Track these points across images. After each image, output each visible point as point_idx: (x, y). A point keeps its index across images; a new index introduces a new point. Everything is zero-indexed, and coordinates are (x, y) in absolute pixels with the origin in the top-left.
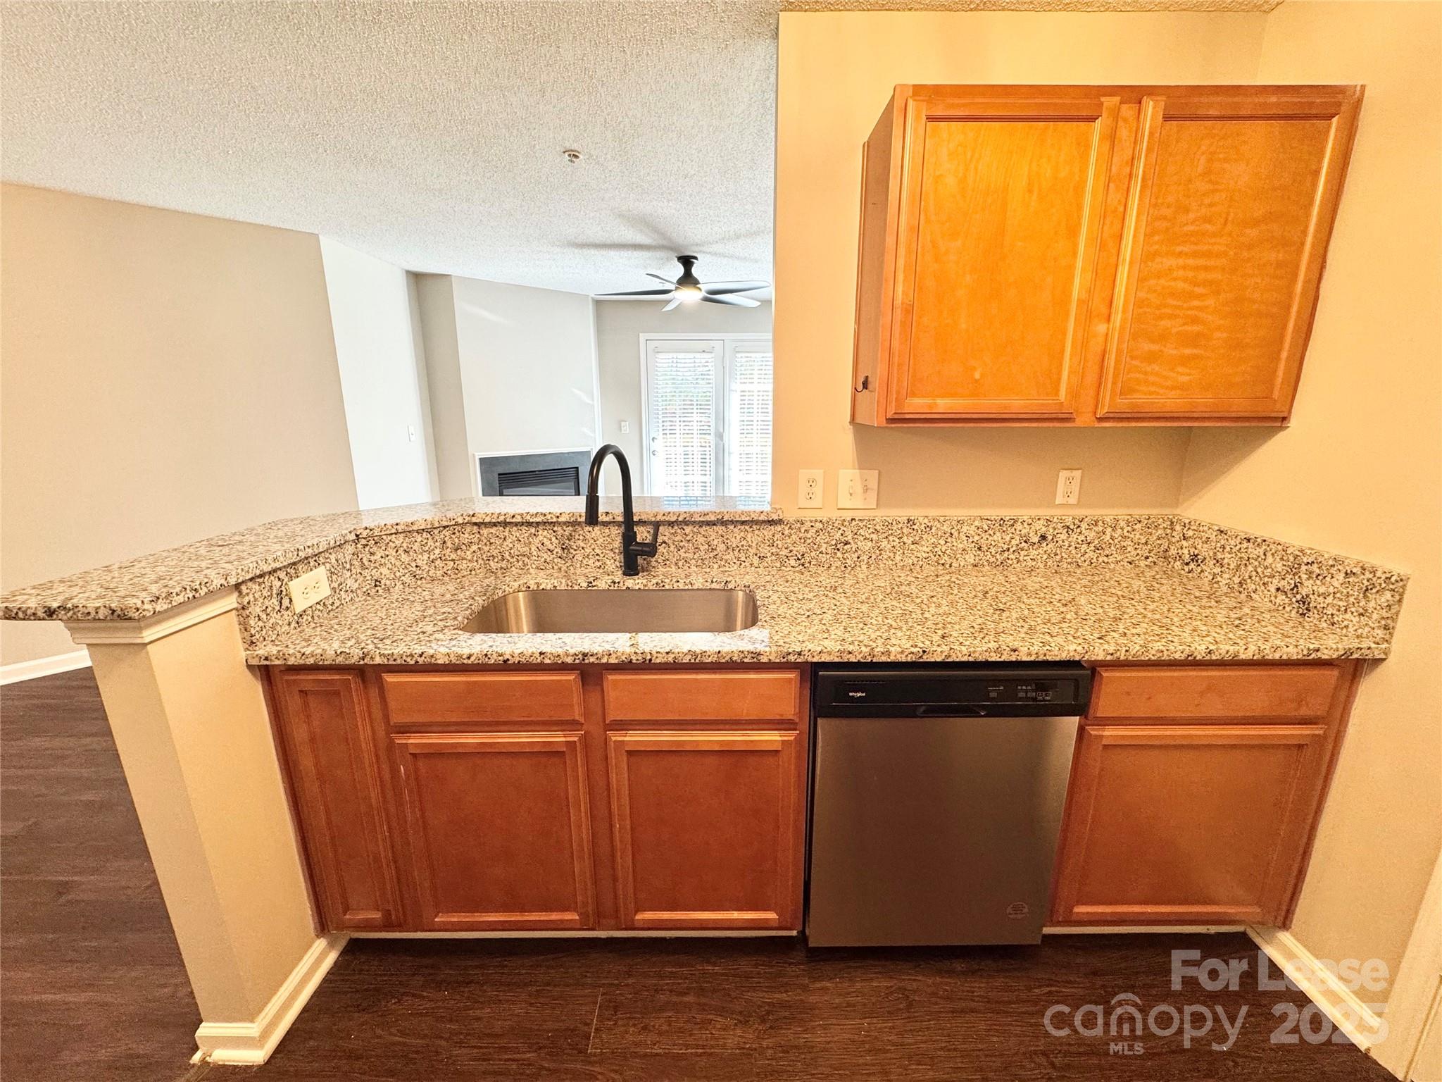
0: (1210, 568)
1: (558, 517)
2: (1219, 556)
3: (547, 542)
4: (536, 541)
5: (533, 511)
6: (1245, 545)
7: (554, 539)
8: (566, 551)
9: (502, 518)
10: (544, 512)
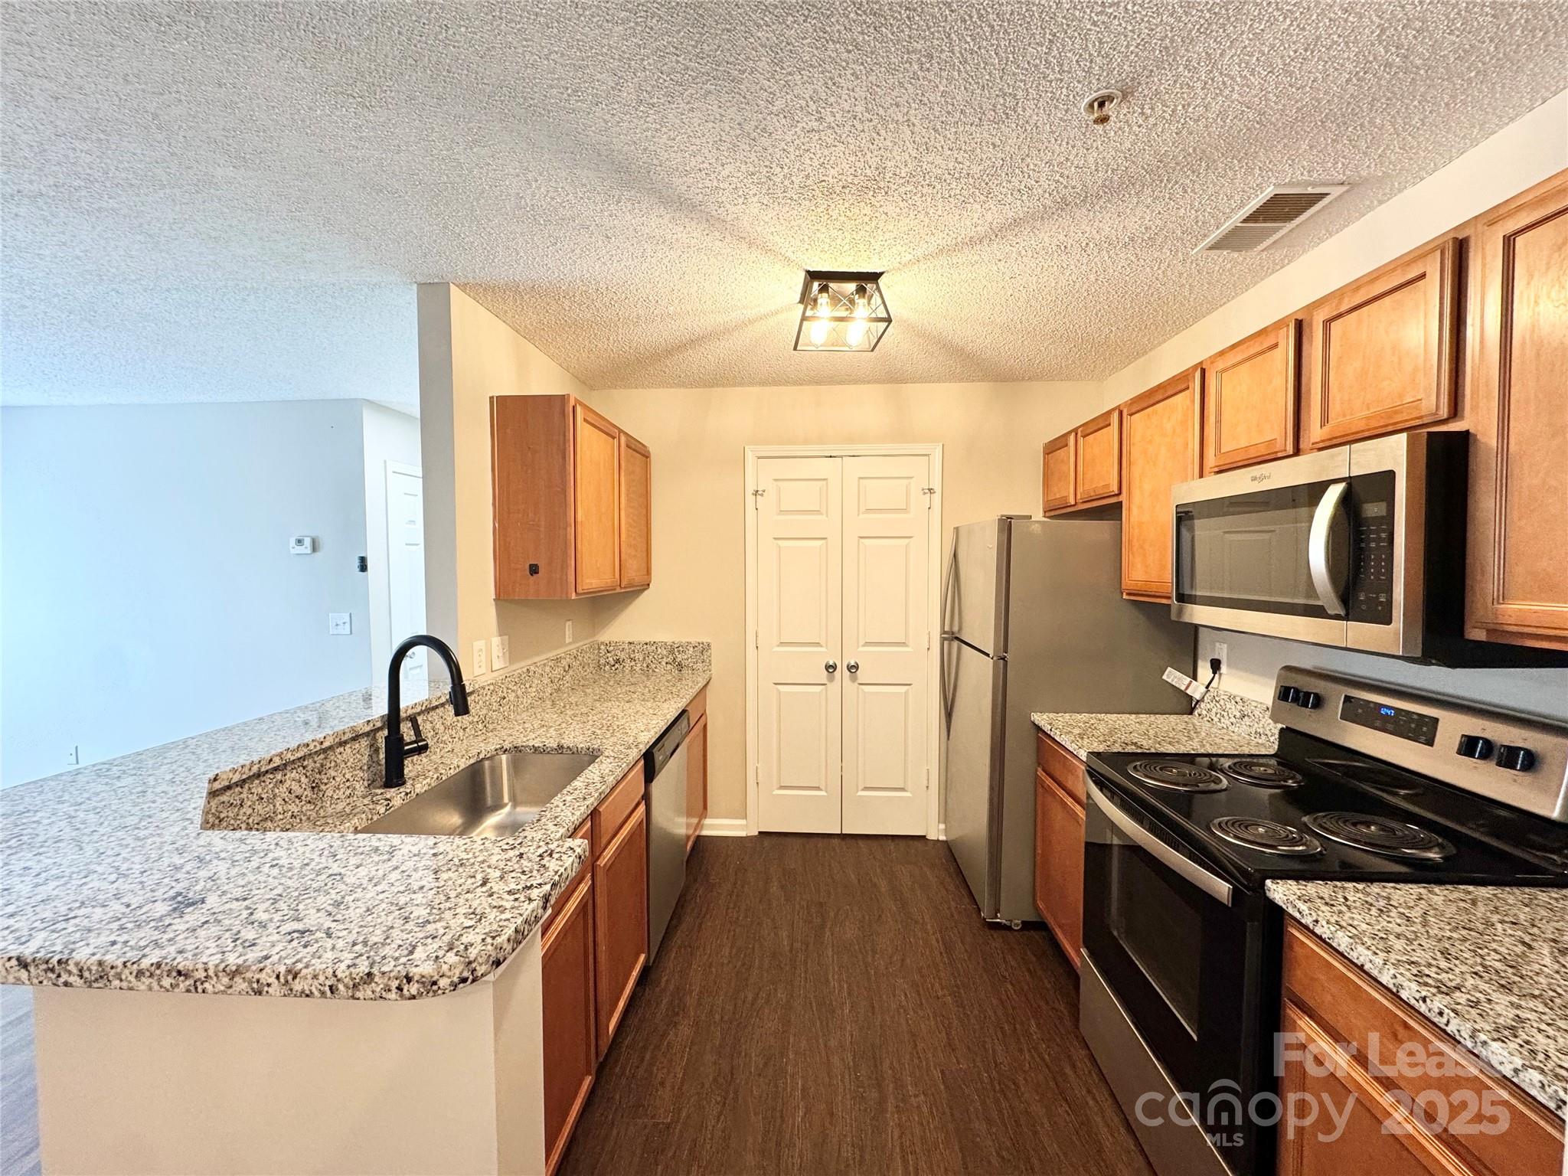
0: (628, 664)
1: (322, 743)
2: (632, 656)
3: (295, 786)
4: (282, 790)
5: (293, 745)
6: (645, 646)
7: (303, 779)
8: (316, 789)
9: (255, 769)
10: (306, 741)
